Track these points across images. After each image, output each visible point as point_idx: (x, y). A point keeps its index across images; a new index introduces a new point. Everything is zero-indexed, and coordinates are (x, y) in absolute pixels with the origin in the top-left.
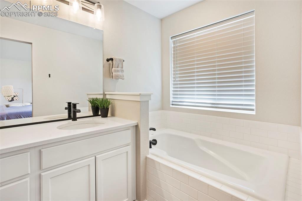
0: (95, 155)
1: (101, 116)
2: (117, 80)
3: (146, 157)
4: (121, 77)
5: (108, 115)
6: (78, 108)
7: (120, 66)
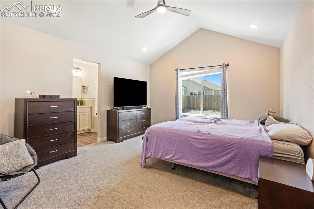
5: (83, 105)
7: (87, 89)
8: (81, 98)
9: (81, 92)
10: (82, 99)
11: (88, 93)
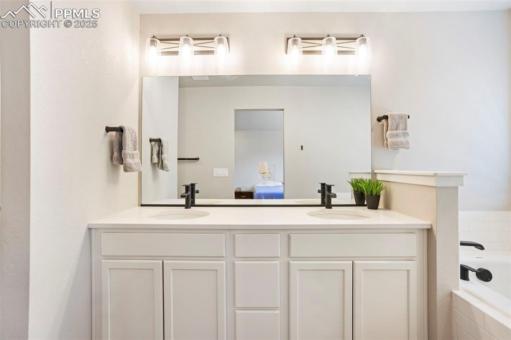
0: (353, 259)
1: (367, 207)
2: (396, 151)
3: (452, 292)
4: (402, 144)
5: (379, 207)
6: (333, 191)
7: (401, 126)
8: (374, 174)
9: (374, 143)
10: (379, 178)
11: (405, 146)
